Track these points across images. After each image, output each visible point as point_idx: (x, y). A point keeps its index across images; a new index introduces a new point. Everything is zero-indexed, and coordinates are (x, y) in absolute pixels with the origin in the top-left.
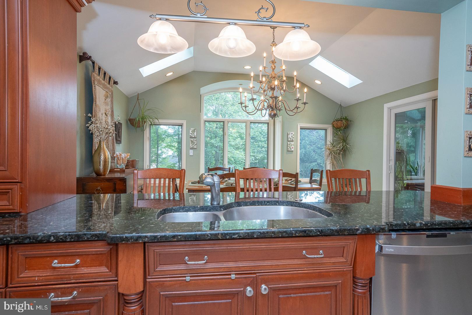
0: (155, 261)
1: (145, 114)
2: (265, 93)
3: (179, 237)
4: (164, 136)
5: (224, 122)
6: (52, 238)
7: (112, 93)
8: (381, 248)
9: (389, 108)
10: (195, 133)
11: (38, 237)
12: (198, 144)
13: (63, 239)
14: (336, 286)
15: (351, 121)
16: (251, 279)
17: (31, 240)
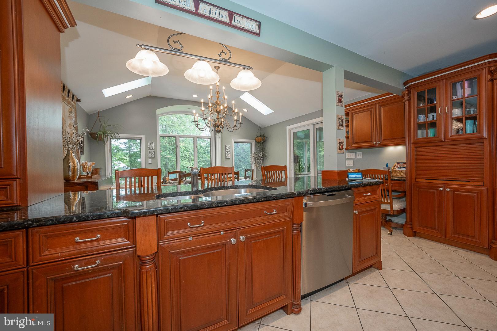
0: (166, 228)
1: (106, 129)
2: (212, 115)
3: (185, 208)
4: (116, 151)
5: (176, 137)
6: (75, 218)
7: (76, 109)
8: (306, 204)
9: (289, 129)
10: (153, 146)
11: (61, 219)
12: (156, 155)
13: (85, 219)
14: (283, 231)
15: (266, 137)
16: (234, 233)
17: (54, 222)
